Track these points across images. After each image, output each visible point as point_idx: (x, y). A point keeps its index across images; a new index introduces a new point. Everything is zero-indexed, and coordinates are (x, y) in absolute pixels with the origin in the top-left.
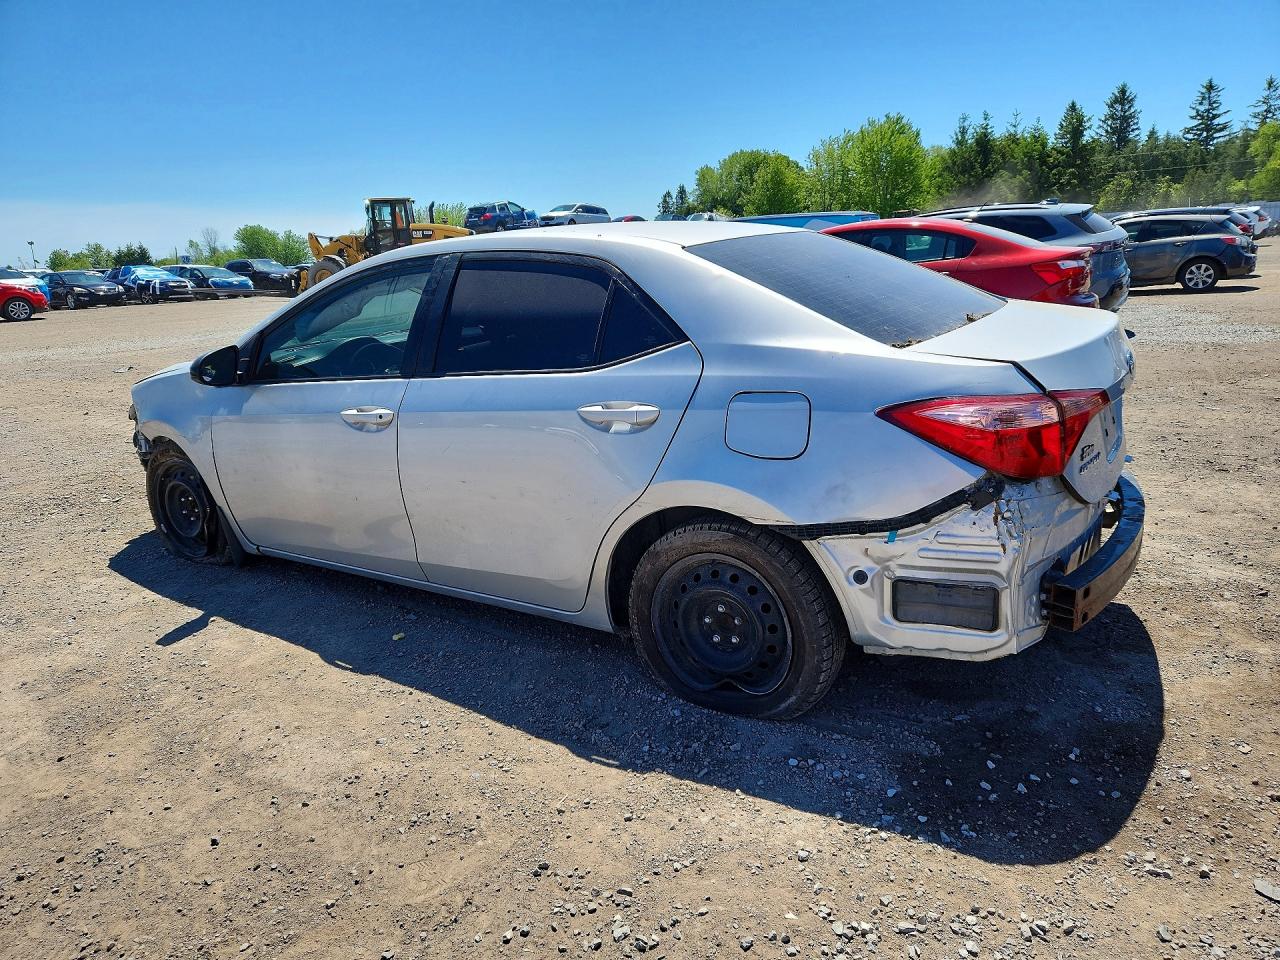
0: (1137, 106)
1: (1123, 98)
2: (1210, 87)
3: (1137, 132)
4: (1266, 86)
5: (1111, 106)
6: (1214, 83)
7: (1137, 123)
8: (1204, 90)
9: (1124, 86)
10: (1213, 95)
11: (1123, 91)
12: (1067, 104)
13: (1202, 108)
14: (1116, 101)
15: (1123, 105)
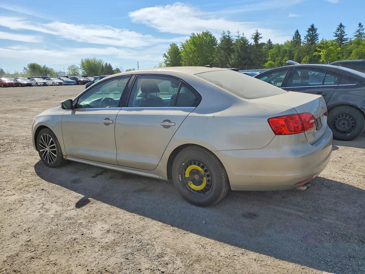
0: (317, 32)
1: (312, 29)
2: (341, 26)
3: (318, 41)
4: (359, 26)
5: (308, 32)
6: (342, 24)
7: (318, 38)
8: (339, 27)
10: (342, 28)
11: (312, 26)
12: (295, 31)
13: (338, 33)
14: (310, 30)
15: (312, 31)
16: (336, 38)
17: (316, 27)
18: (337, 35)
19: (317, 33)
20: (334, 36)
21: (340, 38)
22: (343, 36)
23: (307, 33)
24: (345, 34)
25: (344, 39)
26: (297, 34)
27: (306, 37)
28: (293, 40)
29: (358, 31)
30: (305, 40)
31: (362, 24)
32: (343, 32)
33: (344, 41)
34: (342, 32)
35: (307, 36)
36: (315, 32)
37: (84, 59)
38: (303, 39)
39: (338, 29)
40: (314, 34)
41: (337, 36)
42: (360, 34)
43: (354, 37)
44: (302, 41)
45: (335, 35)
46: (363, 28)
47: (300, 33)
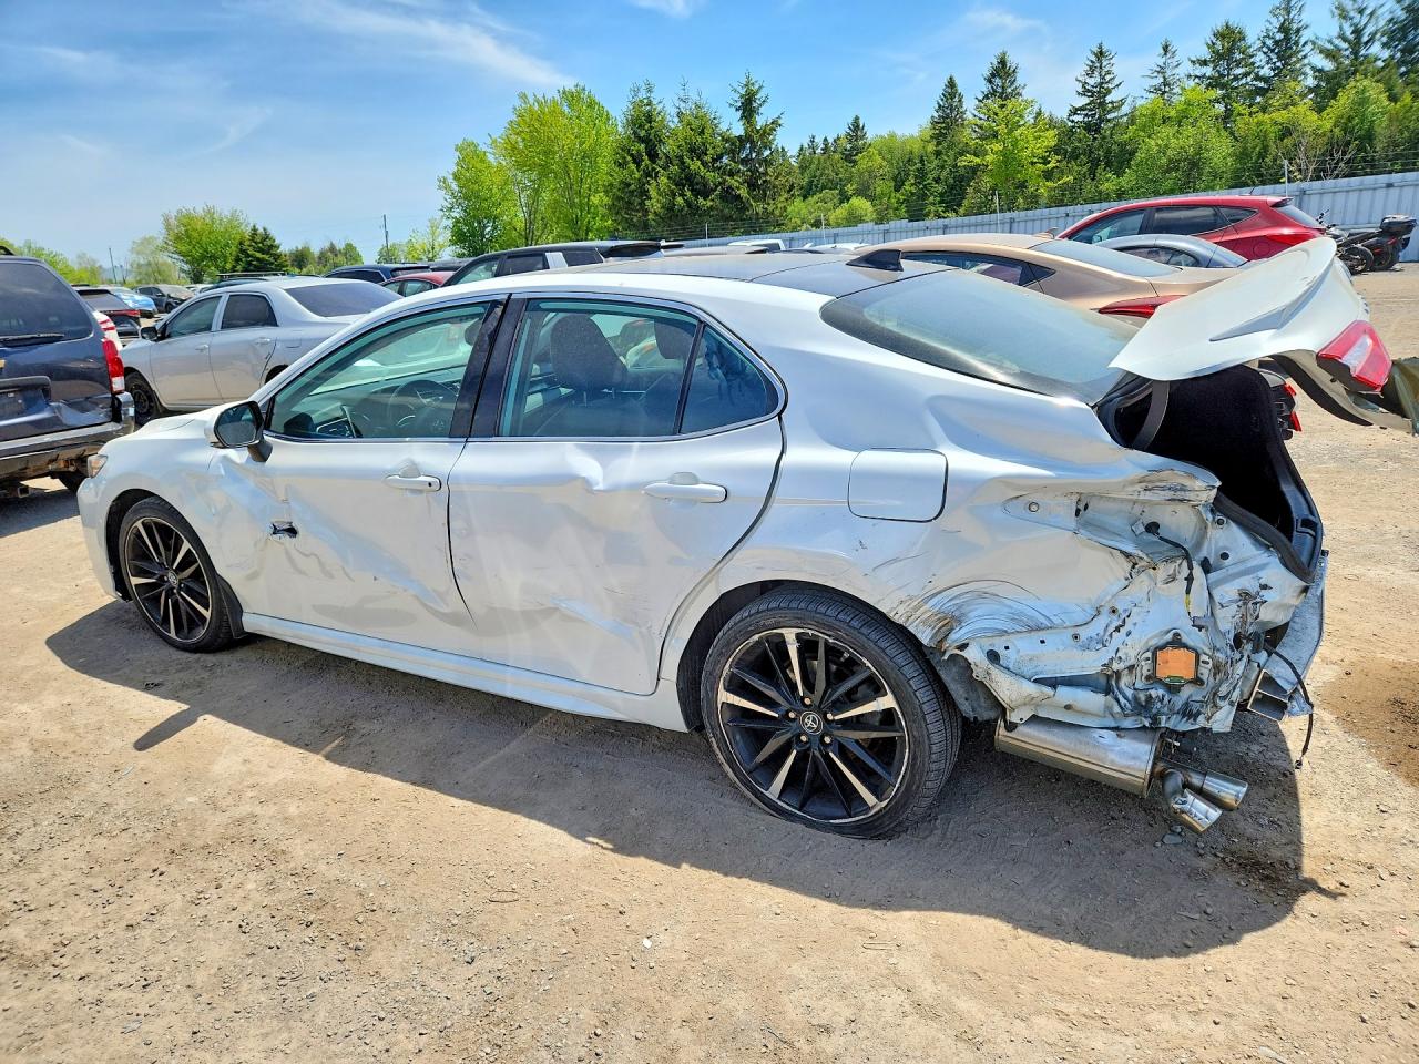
16: (1085, 100)
18: (1089, 91)
19: (1016, 84)
20: (1079, 94)
21: (1098, 96)
22: (1109, 91)
23: (985, 87)
24: (1116, 82)
25: (1112, 103)
27: (980, 101)
28: (936, 115)
29: (1161, 71)
30: (978, 113)
31: (1174, 45)
32: (1108, 78)
33: (1110, 111)
34: (1103, 78)
35: (986, 97)
36: (1012, 83)
37: (174, 213)
38: (970, 106)
39: (1092, 69)
40: (1009, 90)
41: (1085, 91)
42: (1166, 84)
43: (1146, 95)
44: (969, 116)
45: (1080, 90)
46: (1176, 59)
47: (960, 89)
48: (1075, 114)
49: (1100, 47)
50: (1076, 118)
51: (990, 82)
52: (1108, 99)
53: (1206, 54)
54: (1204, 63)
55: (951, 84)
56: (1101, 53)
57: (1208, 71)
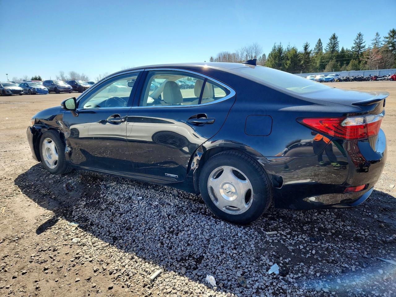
0: (338, 40)
1: (334, 38)
3: (338, 48)
4: (376, 35)
7: (338, 45)
8: (358, 36)
9: (335, 34)
10: (361, 37)
11: (334, 36)
13: (357, 41)
14: (332, 38)
15: (334, 39)
16: (356, 45)
17: (336, 35)
18: (356, 43)
20: (354, 44)
21: (359, 45)
22: (361, 44)
24: (364, 41)
25: (362, 46)
26: (320, 42)
29: (376, 39)
30: (327, 47)
31: (379, 33)
32: (361, 40)
33: (362, 48)
35: (329, 44)
36: (336, 41)
39: (358, 38)
42: (377, 42)
43: (371, 45)
46: (379, 37)
47: (322, 42)
48: (353, 48)
49: (360, 33)
50: (354, 50)
51: (330, 40)
52: (361, 45)
53: (388, 36)
54: (387, 38)
55: (320, 40)
56: (360, 35)
57: (388, 40)
